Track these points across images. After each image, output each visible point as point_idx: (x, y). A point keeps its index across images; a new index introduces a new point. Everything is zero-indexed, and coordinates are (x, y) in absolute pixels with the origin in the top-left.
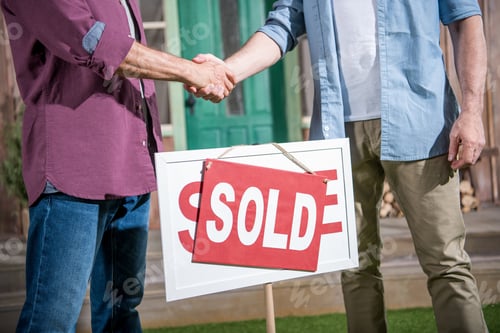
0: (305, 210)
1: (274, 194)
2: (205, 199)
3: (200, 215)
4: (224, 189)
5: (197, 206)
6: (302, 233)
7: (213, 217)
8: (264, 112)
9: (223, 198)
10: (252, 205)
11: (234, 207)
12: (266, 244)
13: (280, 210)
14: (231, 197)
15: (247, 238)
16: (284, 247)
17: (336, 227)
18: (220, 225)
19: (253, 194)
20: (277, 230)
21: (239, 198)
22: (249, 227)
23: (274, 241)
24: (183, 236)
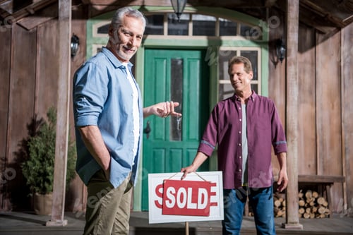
0: (203, 195)
1: (190, 190)
2: (165, 191)
3: (163, 196)
4: (171, 189)
5: (162, 192)
6: (202, 202)
7: (168, 199)
8: (195, 139)
9: (171, 192)
10: (182, 194)
11: (175, 195)
12: (188, 207)
13: (193, 195)
14: (174, 192)
15: (181, 206)
16: (196, 208)
17: (216, 204)
18: (170, 202)
19: (182, 190)
20: (193, 202)
21: (177, 192)
22: (182, 201)
23: (191, 206)
24: (156, 202)
